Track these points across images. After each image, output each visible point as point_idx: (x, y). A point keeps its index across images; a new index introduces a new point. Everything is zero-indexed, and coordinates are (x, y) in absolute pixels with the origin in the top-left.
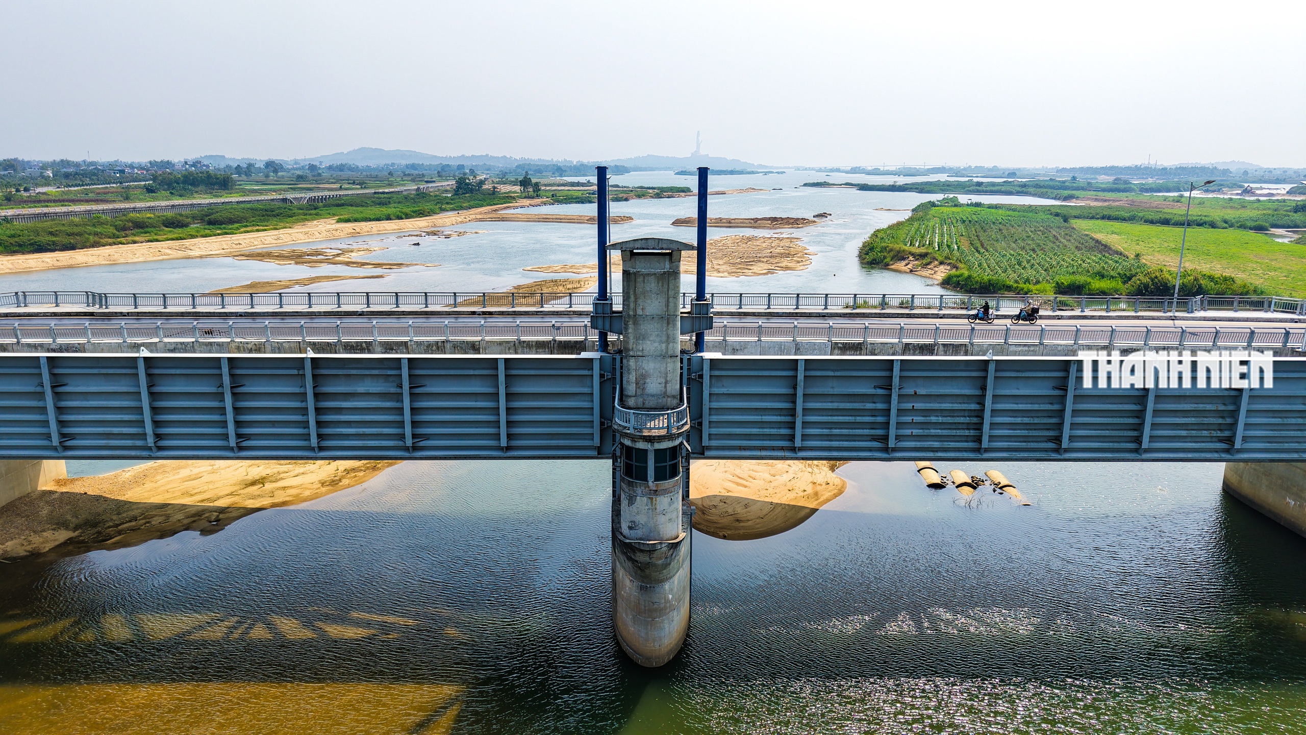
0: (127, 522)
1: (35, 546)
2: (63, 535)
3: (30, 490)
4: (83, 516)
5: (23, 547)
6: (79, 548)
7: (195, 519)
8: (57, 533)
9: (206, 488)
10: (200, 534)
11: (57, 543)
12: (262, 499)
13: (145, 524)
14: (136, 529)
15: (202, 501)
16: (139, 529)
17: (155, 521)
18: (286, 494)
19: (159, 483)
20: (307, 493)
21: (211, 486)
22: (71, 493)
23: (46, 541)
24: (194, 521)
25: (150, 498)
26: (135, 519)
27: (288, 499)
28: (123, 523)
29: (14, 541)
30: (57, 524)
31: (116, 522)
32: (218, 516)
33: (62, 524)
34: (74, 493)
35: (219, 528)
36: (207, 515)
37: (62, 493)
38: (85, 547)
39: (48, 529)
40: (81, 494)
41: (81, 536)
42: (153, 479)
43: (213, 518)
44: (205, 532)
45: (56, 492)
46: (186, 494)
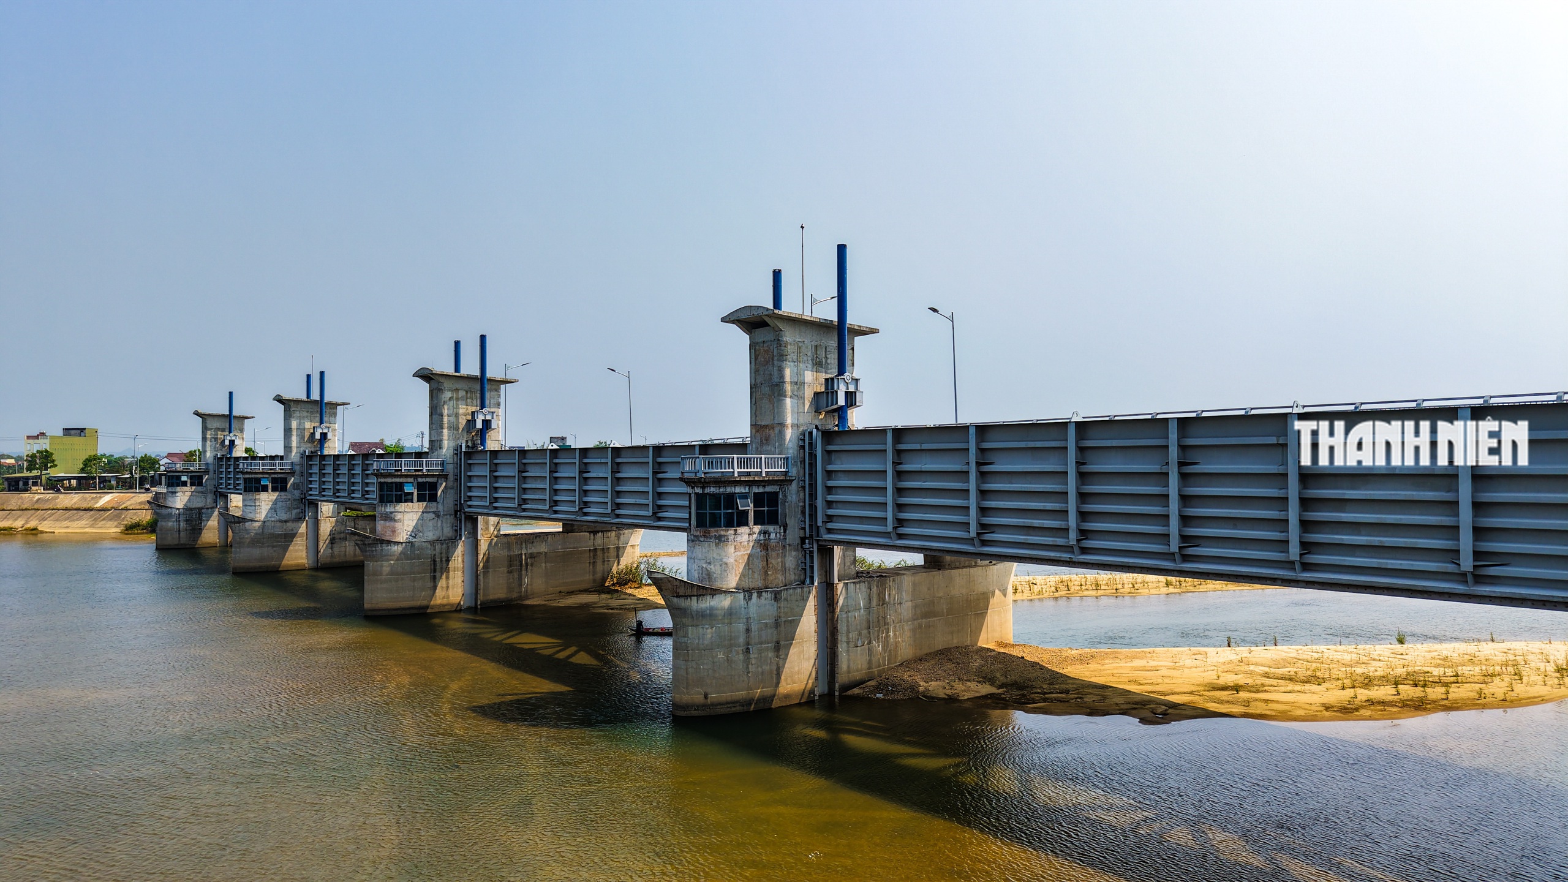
0: (1057, 693)
1: (956, 691)
2: (986, 689)
3: (969, 643)
4: (1013, 677)
5: (945, 691)
6: (997, 703)
7: (1136, 706)
8: (980, 686)
9: (1161, 681)
10: (1139, 722)
11: (977, 695)
12: (1231, 706)
13: (1077, 698)
14: (1064, 701)
15: (1151, 692)
16: (1068, 701)
17: (1088, 699)
18: (1267, 707)
19: (1106, 667)
20: (1301, 712)
21: (1166, 680)
22: (1007, 654)
23: (968, 690)
24: (1135, 709)
25: (1091, 677)
26: (1067, 692)
27: (1268, 713)
28: (1052, 693)
29: (938, 683)
30: (984, 678)
31: (1045, 691)
32: (1166, 710)
33: (990, 680)
34: (1011, 655)
35: (1163, 721)
36: (1152, 706)
37: (999, 653)
38: (1003, 704)
39: (974, 680)
40: (1018, 657)
41: (1003, 694)
42: (1100, 662)
43: (1159, 711)
44: (1144, 721)
45: (994, 651)
46: (1136, 682)
